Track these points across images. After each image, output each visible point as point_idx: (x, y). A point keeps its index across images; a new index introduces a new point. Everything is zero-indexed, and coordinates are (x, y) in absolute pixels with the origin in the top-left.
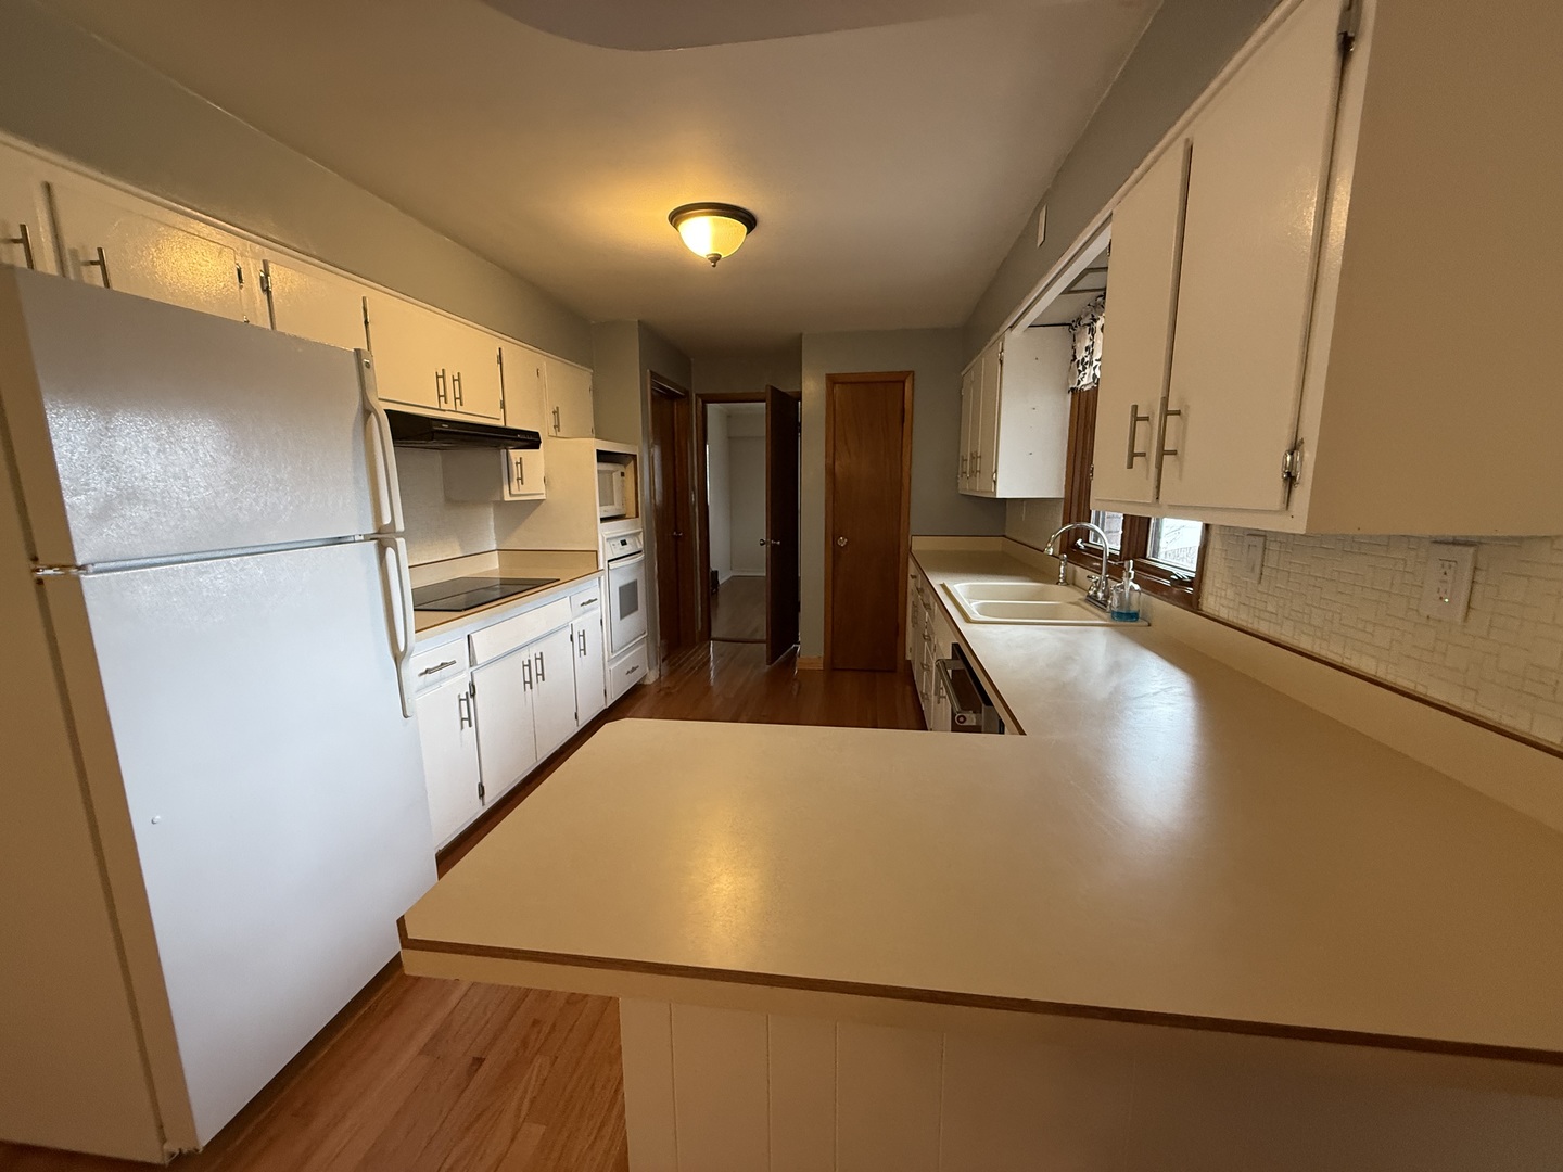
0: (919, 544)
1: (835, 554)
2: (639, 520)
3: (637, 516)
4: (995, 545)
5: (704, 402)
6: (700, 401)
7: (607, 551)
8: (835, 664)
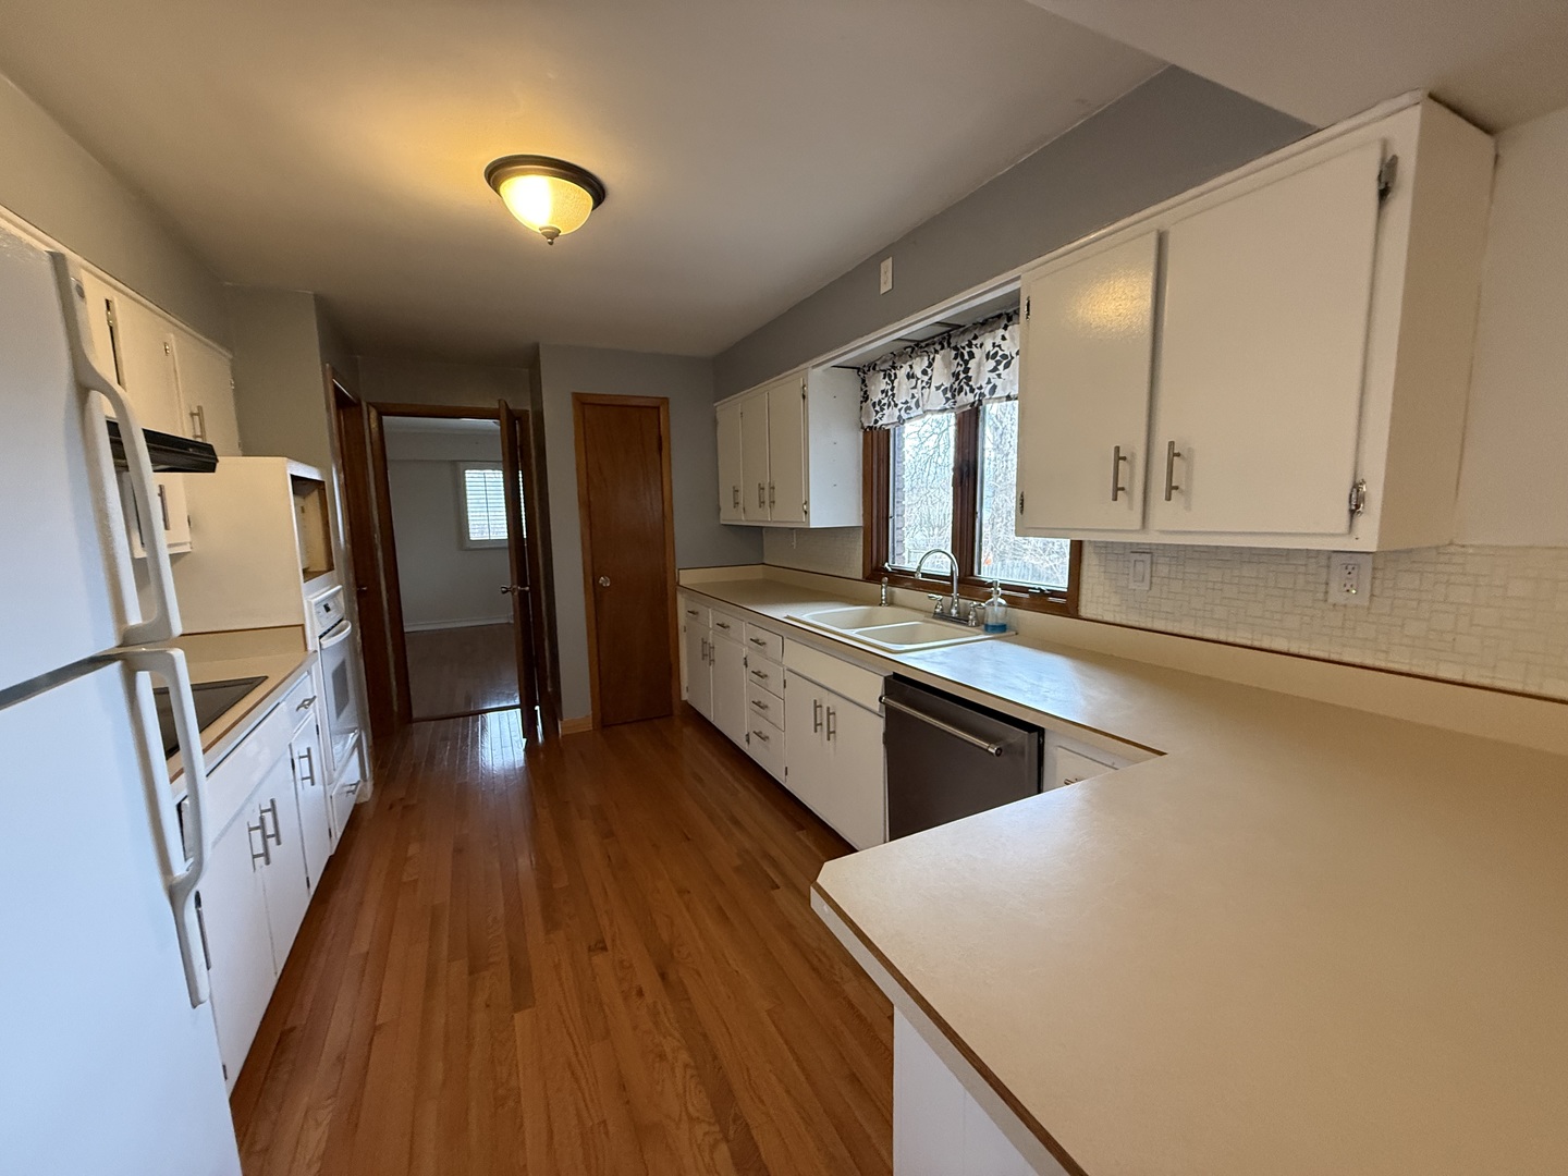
0: (687, 578)
1: (596, 597)
2: (335, 572)
3: (330, 568)
4: (756, 573)
5: (380, 415)
6: (373, 414)
7: (315, 624)
8: (607, 718)
